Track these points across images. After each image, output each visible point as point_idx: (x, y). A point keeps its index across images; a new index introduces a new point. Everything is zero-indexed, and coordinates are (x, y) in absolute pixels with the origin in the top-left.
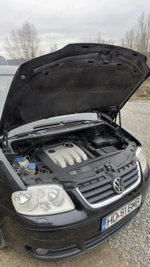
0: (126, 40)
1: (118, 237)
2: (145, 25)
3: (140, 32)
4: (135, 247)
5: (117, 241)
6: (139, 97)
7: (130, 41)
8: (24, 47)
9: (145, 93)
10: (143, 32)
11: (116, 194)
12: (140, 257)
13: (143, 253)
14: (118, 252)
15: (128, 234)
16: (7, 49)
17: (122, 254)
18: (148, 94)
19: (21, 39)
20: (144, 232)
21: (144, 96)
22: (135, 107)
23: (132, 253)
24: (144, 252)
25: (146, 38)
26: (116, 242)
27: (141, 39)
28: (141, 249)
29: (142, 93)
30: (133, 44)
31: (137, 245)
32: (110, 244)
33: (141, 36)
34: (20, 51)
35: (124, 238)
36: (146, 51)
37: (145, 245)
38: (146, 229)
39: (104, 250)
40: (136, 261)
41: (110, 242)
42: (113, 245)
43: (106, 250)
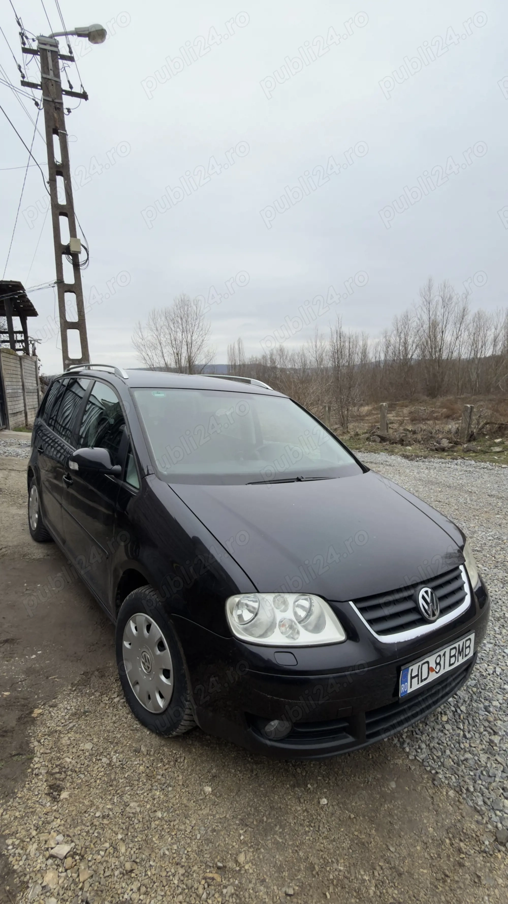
0: (395, 332)
1: (424, 738)
2: (434, 303)
3: (425, 318)
4: (466, 760)
5: (423, 746)
6: (431, 453)
7: (402, 336)
8: (174, 343)
9: (445, 443)
10: (433, 317)
11: (423, 621)
12: (480, 782)
13: (484, 773)
14: (428, 769)
15: (447, 732)
16: (138, 347)
17: (437, 773)
18: (452, 447)
19: (169, 327)
20: (482, 730)
21: (443, 450)
22: (427, 471)
23: (460, 773)
24: (488, 772)
25: (438, 330)
26: (419, 747)
27: (427, 331)
28: (480, 766)
29: (440, 444)
30: (410, 341)
31: (468, 755)
32: (407, 750)
33: (426, 326)
34: (165, 351)
35: (436, 740)
36: (440, 356)
37: (488, 758)
38: (486, 724)
39: (397, 761)
40: (472, 789)
41: (406, 745)
42: (414, 753)
43: (400, 762)
